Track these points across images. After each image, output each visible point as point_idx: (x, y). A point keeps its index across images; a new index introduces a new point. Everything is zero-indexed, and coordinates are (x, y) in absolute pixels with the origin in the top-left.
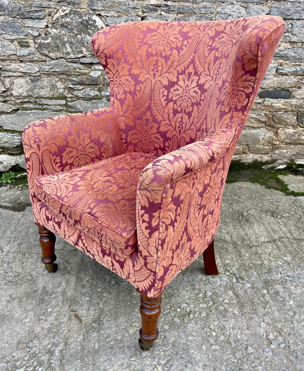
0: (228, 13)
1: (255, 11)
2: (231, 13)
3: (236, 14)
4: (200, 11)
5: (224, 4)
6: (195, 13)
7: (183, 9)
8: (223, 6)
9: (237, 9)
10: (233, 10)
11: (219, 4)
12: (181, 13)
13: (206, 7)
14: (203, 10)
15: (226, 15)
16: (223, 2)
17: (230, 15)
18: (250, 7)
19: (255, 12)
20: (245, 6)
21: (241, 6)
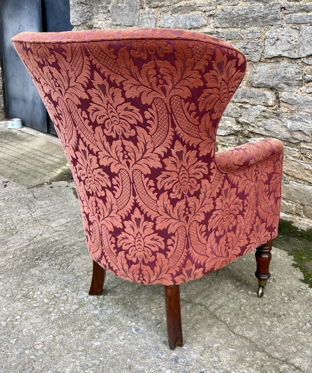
0: (276, 37)
1: (308, 33)
2: (280, 37)
3: (285, 37)
4: (248, 36)
5: (272, 27)
6: (242, 39)
7: (231, 35)
8: (272, 29)
9: (286, 32)
10: (282, 33)
11: (268, 28)
12: (230, 40)
13: (252, 31)
14: (250, 35)
15: (274, 39)
16: (272, 25)
17: (278, 39)
18: (302, 28)
19: (308, 35)
20: (298, 28)
21: (293, 28)
